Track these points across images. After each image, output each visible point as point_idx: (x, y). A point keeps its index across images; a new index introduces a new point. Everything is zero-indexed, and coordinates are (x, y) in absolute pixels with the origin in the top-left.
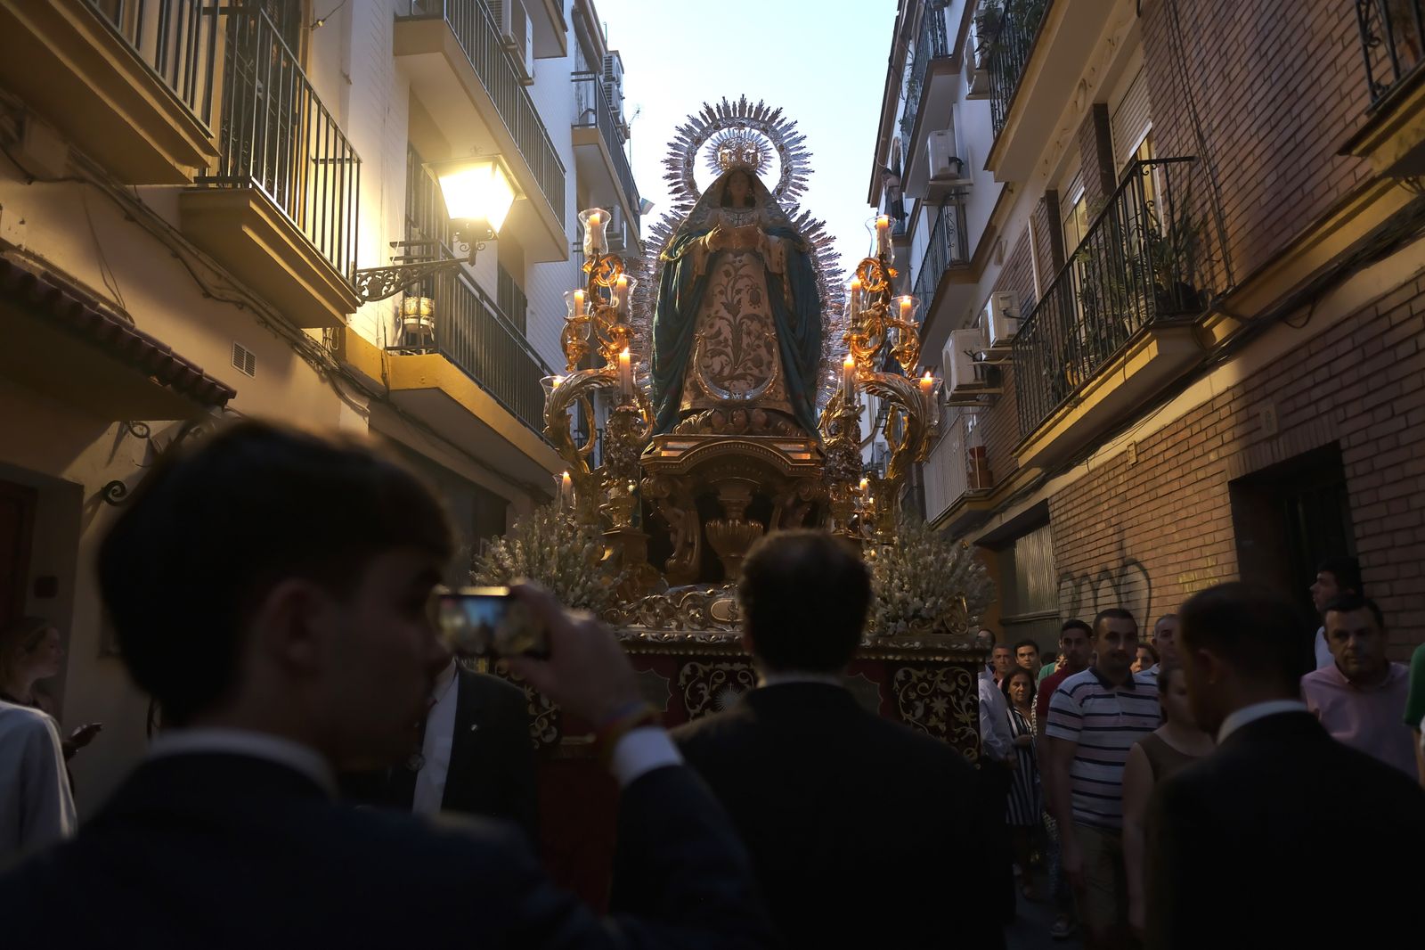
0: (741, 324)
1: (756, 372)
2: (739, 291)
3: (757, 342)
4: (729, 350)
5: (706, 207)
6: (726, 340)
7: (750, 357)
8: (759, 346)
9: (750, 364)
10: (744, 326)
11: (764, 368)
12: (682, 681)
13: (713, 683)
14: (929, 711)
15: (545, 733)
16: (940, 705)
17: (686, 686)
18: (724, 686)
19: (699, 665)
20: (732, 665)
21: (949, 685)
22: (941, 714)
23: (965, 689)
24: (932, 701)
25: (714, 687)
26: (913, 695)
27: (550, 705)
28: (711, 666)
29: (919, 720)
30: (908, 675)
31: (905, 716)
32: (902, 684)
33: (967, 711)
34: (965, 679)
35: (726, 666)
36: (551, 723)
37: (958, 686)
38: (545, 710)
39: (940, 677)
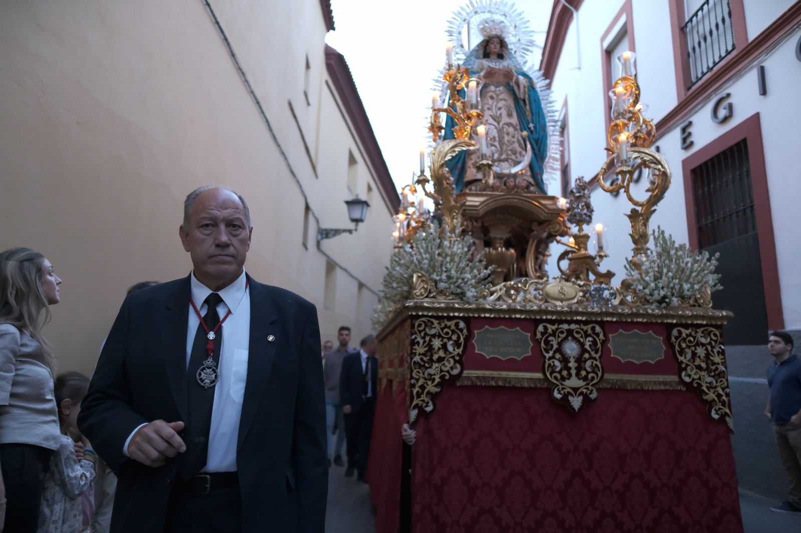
0: (503, 128)
1: (513, 157)
2: (500, 109)
3: (513, 140)
4: (497, 144)
5: (473, 59)
6: (494, 137)
7: (509, 148)
8: (514, 142)
9: (510, 153)
10: (505, 130)
11: (518, 155)
12: (539, 336)
13: (559, 337)
14: (694, 355)
15: (452, 368)
16: (701, 351)
17: (541, 339)
18: (565, 339)
19: (549, 326)
20: (569, 325)
21: (706, 339)
22: (702, 357)
23: (716, 341)
24: (696, 349)
25: (560, 339)
26: (684, 345)
27: (454, 350)
28: (556, 326)
29: (689, 361)
30: (680, 333)
31: (681, 358)
32: (677, 338)
33: (718, 355)
34: (715, 335)
35: (565, 326)
36: (456, 362)
37: (711, 339)
38: (451, 353)
39: (700, 334)
